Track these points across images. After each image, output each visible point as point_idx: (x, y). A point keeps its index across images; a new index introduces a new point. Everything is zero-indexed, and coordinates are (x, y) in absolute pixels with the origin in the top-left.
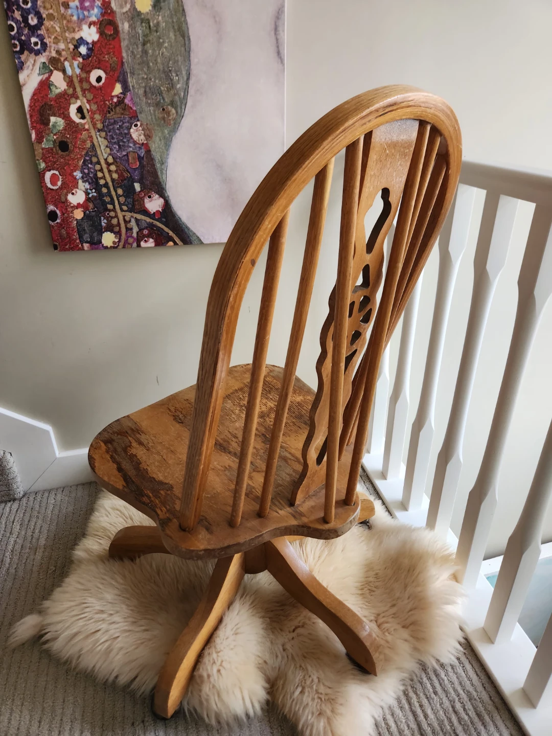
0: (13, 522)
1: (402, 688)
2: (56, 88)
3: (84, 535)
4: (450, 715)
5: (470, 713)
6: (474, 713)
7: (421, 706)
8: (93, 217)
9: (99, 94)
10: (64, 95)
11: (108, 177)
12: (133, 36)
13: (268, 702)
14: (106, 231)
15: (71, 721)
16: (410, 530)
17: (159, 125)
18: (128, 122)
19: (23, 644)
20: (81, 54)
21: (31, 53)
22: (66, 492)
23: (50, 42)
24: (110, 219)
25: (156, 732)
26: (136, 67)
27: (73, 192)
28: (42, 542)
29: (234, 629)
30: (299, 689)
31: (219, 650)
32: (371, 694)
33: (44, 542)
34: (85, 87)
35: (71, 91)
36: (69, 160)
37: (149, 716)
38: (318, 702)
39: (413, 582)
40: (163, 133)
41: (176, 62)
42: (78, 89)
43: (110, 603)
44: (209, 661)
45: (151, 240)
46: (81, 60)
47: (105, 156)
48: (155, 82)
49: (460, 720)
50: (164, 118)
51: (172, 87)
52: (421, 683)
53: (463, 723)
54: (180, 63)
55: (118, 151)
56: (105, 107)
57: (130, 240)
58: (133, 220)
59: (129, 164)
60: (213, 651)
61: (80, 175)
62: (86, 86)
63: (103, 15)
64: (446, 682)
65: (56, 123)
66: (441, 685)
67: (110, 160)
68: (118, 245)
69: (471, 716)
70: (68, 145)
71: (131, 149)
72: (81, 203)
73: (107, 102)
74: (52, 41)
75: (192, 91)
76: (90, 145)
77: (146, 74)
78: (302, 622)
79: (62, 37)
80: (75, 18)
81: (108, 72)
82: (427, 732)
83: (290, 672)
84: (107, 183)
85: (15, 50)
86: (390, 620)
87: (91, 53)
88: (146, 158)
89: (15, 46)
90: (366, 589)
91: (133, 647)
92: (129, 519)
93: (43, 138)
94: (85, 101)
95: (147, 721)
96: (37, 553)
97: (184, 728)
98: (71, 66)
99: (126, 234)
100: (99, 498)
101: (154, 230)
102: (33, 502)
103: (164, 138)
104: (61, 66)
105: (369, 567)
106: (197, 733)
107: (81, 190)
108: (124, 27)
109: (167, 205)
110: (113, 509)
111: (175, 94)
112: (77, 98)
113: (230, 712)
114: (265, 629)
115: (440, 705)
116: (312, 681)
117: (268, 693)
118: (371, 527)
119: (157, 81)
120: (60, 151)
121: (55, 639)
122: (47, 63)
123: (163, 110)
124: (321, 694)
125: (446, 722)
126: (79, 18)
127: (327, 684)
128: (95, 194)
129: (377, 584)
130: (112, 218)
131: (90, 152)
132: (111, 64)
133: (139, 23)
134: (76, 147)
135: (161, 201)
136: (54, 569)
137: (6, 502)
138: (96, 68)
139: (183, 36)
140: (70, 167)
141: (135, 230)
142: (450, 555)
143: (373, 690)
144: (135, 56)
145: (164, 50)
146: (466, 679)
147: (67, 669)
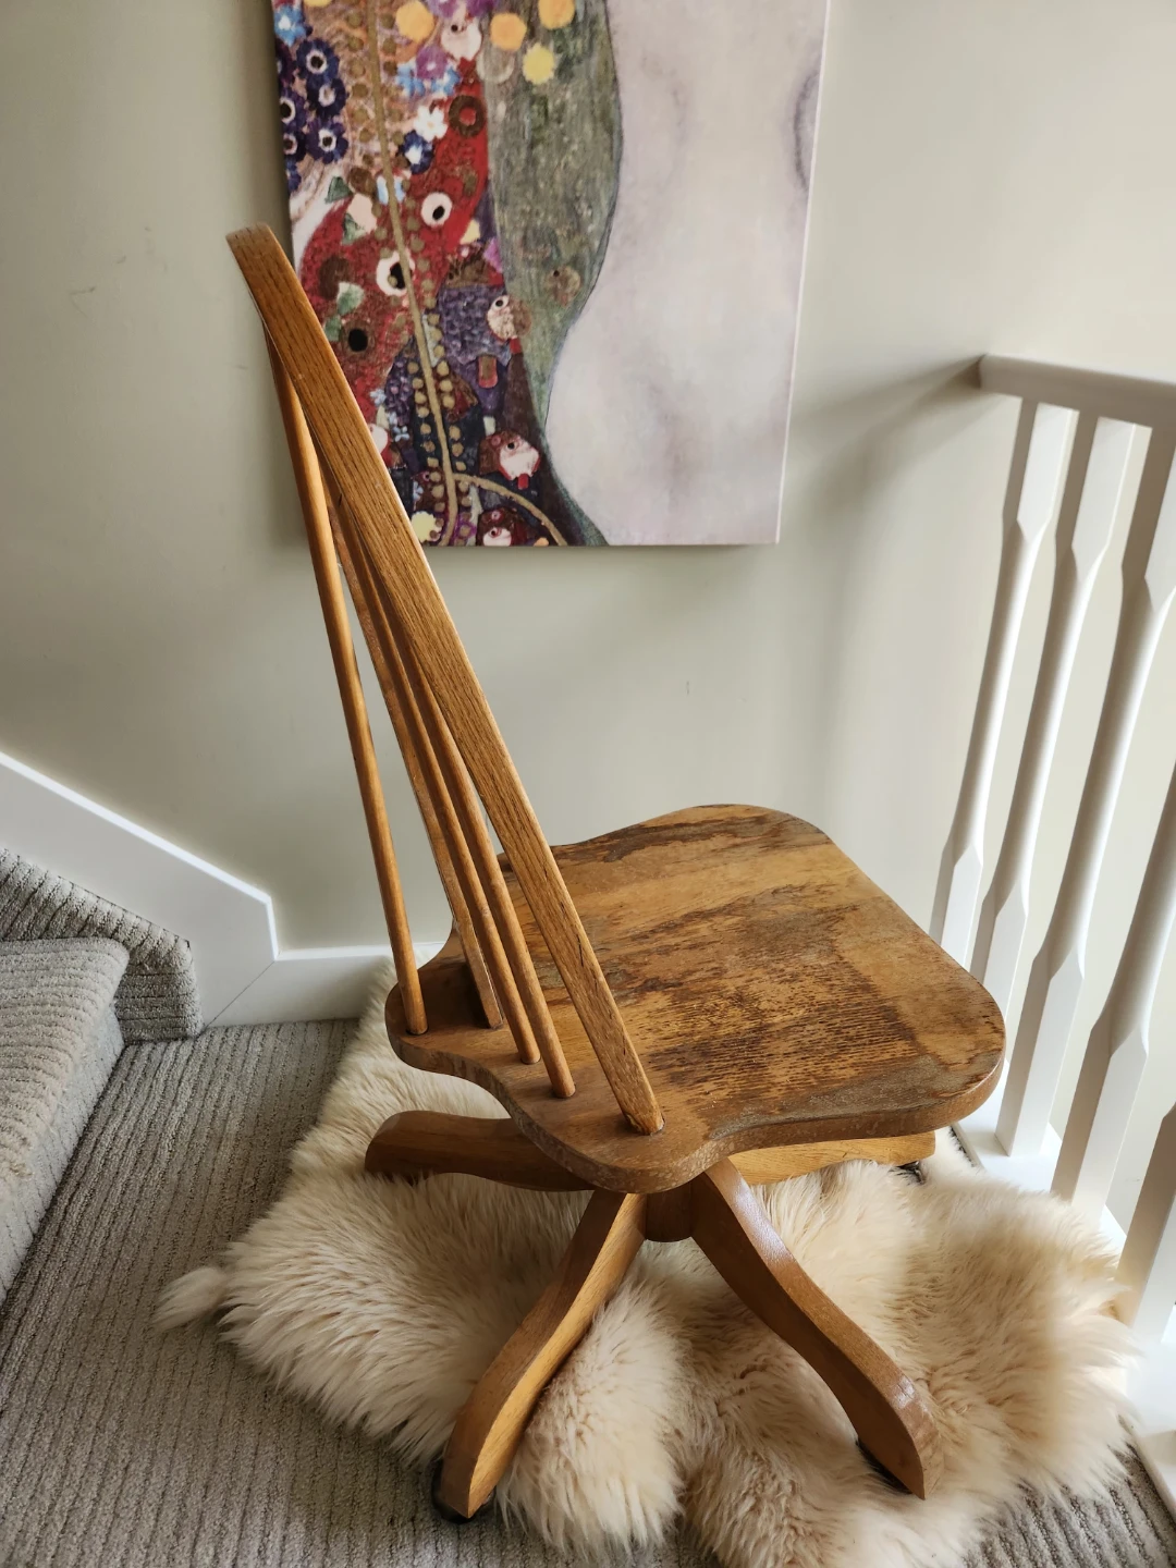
0: (180, 1082)
1: (980, 1537)
2: (356, 228)
3: (315, 1122)
9: (436, 241)
10: (369, 242)
11: (435, 401)
12: (512, 131)
13: (678, 1520)
14: (421, 509)
15: (269, 1496)
16: (1012, 1194)
17: (544, 305)
18: (485, 296)
19: (185, 1326)
20: (409, 163)
21: (316, 158)
22: (284, 1033)
23: (354, 139)
24: (429, 486)
25: (439, 1545)
26: (513, 189)
28: (233, 1126)
29: (616, 1351)
30: (749, 1502)
31: (583, 1389)
32: (909, 1537)
33: (236, 1128)
34: (409, 227)
35: (383, 234)
36: (364, 368)
37: (426, 1510)
38: (789, 1536)
39: (1018, 1307)
40: (551, 319)
41: (590, 181)
42: (398, 232)
43: (364, 1261)
44: (561, 1409)
45: (505, 532)
46: (408, 174)
47: (434, 361)
48: (545, 219)
50: (555, 291)
51: (578, 229)
52: (1024, 1535)
54: (598, 184)
55: (459, 353)
56: (444, 265)
57: (465, 531)
58: (474, 491)
59: (477, 380)
60: (569, 1388)
61: (383, 397)
62: (412, 224)
63: (459, 87)
64: (1083, 1540)
65: (348, 294)
66: (1070, 1544)
67: (443, 369)
68: (440, 540)
70: (366, 338)
71: (485, 350)
72: (381, 450)
73: (449, 257)
74: (358, 135)
75: (615, 237)
76: (407, 339)
77: (529, 203)
78: (763, 1358)
79: (378, 129)
80: (405, 93)
81: (457, 198)
83: (731, 1464)
84: (431, 416)
85: (288, 152)
86: (961, 1383)
87: (430, 162)
88: (513, 368)
89: (289, 144)
90: (907, 1309)
91: (403, 1359)
92: (408, 1099)
94: (408, 253)
95: (422, 1520)
96: (222, 1148)
97: (498, 1546)
98: (390, 185)
99: (458, 517)
100: (349, 1052)
101: (513, 512)
102: (220, 1048)
103: (553, 329)
104: (370, 183)
105: (917, 1263)
106: (524, 1561)
107: (381, 426)
108: (498, 111)
109: (544, 464)
110: (378, 1075)
111: (582, 244)
112: (393, 247)
113: (597, 1523)
114: (683, 1363)
116: (779, 1488)
117: (680, 1500)
118: (924, 1178)
119: (550, 218)
120: (349, 350)
121: (248, 1322)
122: (344, 179)
123: (556, 273)
124: (797, 1519)
126: (412, 94)
127: (811, 1499)
128: (407, 436)
129: (935, 1301)
130: (434, 484)
131: (407, 352)
132: (464, 184)
133: (525, 105)
134: (380, 343)
135: (533, 455)
136: (253, 1183)
137: (168, 1041)
138: (435, 191)
139: (610, 131)
140: (364, 381)
141: (476, 510)
142: (1109, 1259)
143: (912, 1529)
144: (512, 169)
145: (570, 158)
146: (1129, 1541)
147: (267, 1388)
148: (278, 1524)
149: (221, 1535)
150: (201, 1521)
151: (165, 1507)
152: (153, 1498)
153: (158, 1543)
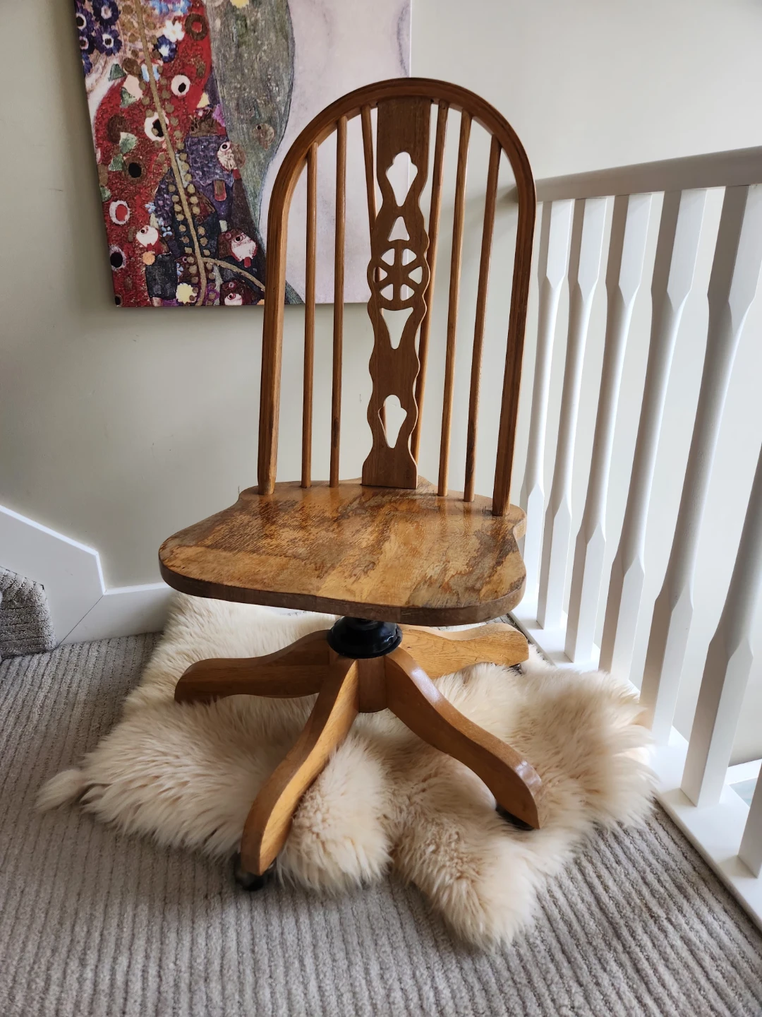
0: (43, 676)
1: (573, 855)
2: (130, 97)
3: (138, 683)
4: (641, 886)
5: (667, 885)
6: (673, 885)
7: (599, 877)
8: (166, 262)
9: (182, 106)
10: (138, 105)
11: (188, 210)
12: (226, 35)
13: (390, 866)
14: (182, 282)
15: (122, 894)
17: (253, 148)
18: (216, 142)
19: (57, 807)
20: (161, 55)
21: (101, 52)
22: (113, 643)
23: (125, 40)
24: (187, 266)
25: (238, 904)
26: (228, 73)
27: (143, 229)
28: (82, 696)
29: (345, 773)
30: (432, 847)
31: (324, 794)
32: (530, 855)
33: (84, 698)
34: (164, 97)
35: (147, 101)
36: (140, 188)
38: (458, 862)
39: (584, 723)
40: (258, 157)
41: (276, 69)
42: (156, 99)
43: (177, 744)
44: (312, 807)
45: (238, 296)
46: (161, 63)
47: (186, 184)
48: (250, 93)
49: (653, 893)
51: (271, 100)
52: (598, 851)
53: (658, 896)
54: (281, 71)
55: (201, 179)
56: (188, 121)
57: (212, 295)
58: (216, 269)
59: (214, 196)
60: (316, 794)
61: (154, 208)
62: (166, 95)
63: (190, 9)
64: (633, 850)
65: (127, 140)
66: (625, 853)
67: (192, 189)
68: (196, 302)
69: (669, 888)
70: (140, 169)
71: (218, 177)
72: (153, 244)
73: (190, 116)
74: (128, 39)
75: (294, 106)
76: (167, 169)
77: (239, 82)
78: (435, 769)
79: (140, 34)
80: (157, 12)
81: (194, 78)
82: (608, 906)
83: (419, 828)
84: (185, 220)
85: (83, 48)
86: (553, 769)
87: (174, 55)
88: (236, 188)
89: (83, 43)
93: (111, 158)
94: (164, 114)
95: (226, 893)
96: (75, 709)
97: (277, 900)
98: (150, 70)
99: (207, 287)
101: (242, 283)
102: (69, 655)
103: (259, 163)
104: (137, 68)
105: (523, 713)
106: (294, 905)
107: (153, 226)
108: (216, 24)
109: (260, 251)
110: (178, 653)
111: (274, 109)
112: (154, 110)
113: (340, 869)
115: (625, 876)
116: (450, 836)
118: (523, 672)
120: (130, 176)
122: (120, 66)
123: (259, 128)
124: (462, 853)
125: (634, 895)
126: (161, 11)
127: (470, 840)
128: (170, 233)
129: (534, 731)
130: (190, 264)
131: (167, 178)
132: (197, 70)
133: (233, 21)
134: (150, 172)
135: (253, 244)
136: (98, 726)
137: (33, 654)
138: (179, 73)
139: (286, 37)
140: (141, 197)
141: (219, 282)
142: (632, 697)
143: (532, 850)
144: (227, 61)
145: (263, 54)
146: (659, 847)
147: (117, 835)
148: (129, 909)
149: (92, 917)
150: (76, 914)
151: (51, 909)
152: (42, 905)
153: (48, 930)
